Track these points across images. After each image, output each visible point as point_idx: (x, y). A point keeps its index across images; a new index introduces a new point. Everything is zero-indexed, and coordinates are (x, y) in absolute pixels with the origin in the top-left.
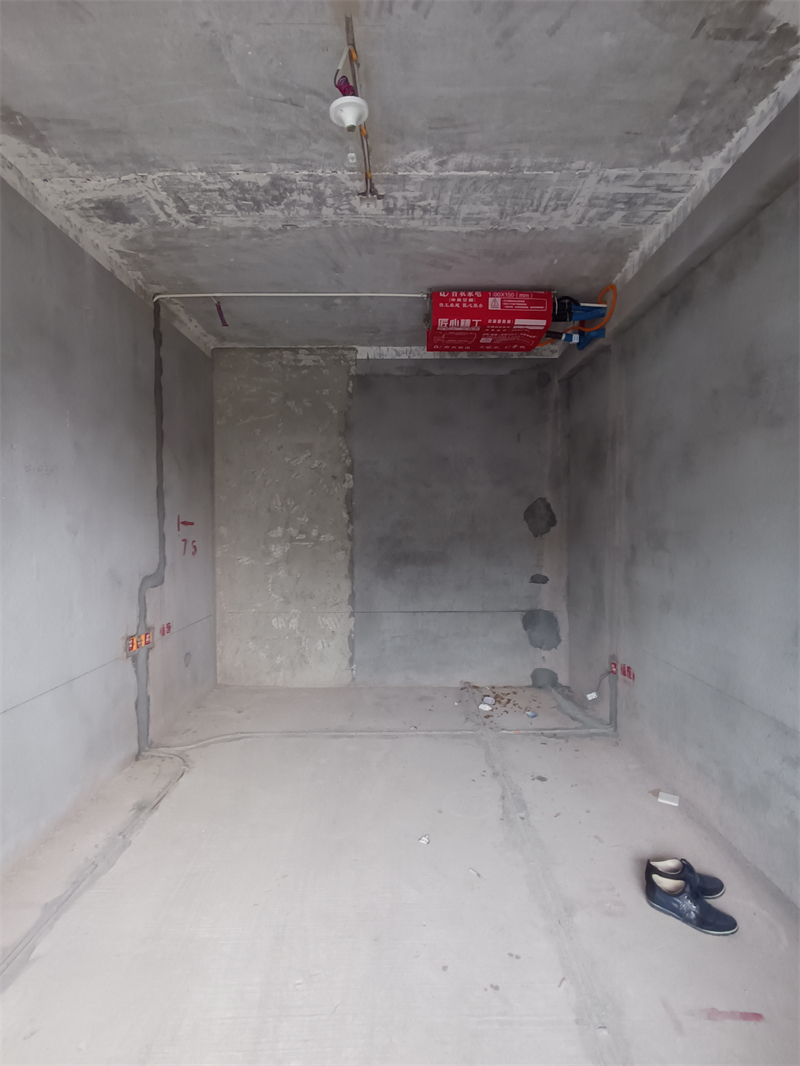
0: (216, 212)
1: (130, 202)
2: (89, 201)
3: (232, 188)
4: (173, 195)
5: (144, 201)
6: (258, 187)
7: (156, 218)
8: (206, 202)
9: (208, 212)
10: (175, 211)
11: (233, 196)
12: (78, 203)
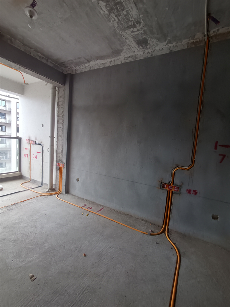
0: (130, 17)
1: (136, 38)
2: (139, 47)
3: (113, 13)
4: (127, 29)
5: (134, 35)
6: (107, 5)
7: (141, 33)
8: (126, 20)
9: (131, 19)
10: (135, 28)
11: (117, 12)
12: (141, 49)
